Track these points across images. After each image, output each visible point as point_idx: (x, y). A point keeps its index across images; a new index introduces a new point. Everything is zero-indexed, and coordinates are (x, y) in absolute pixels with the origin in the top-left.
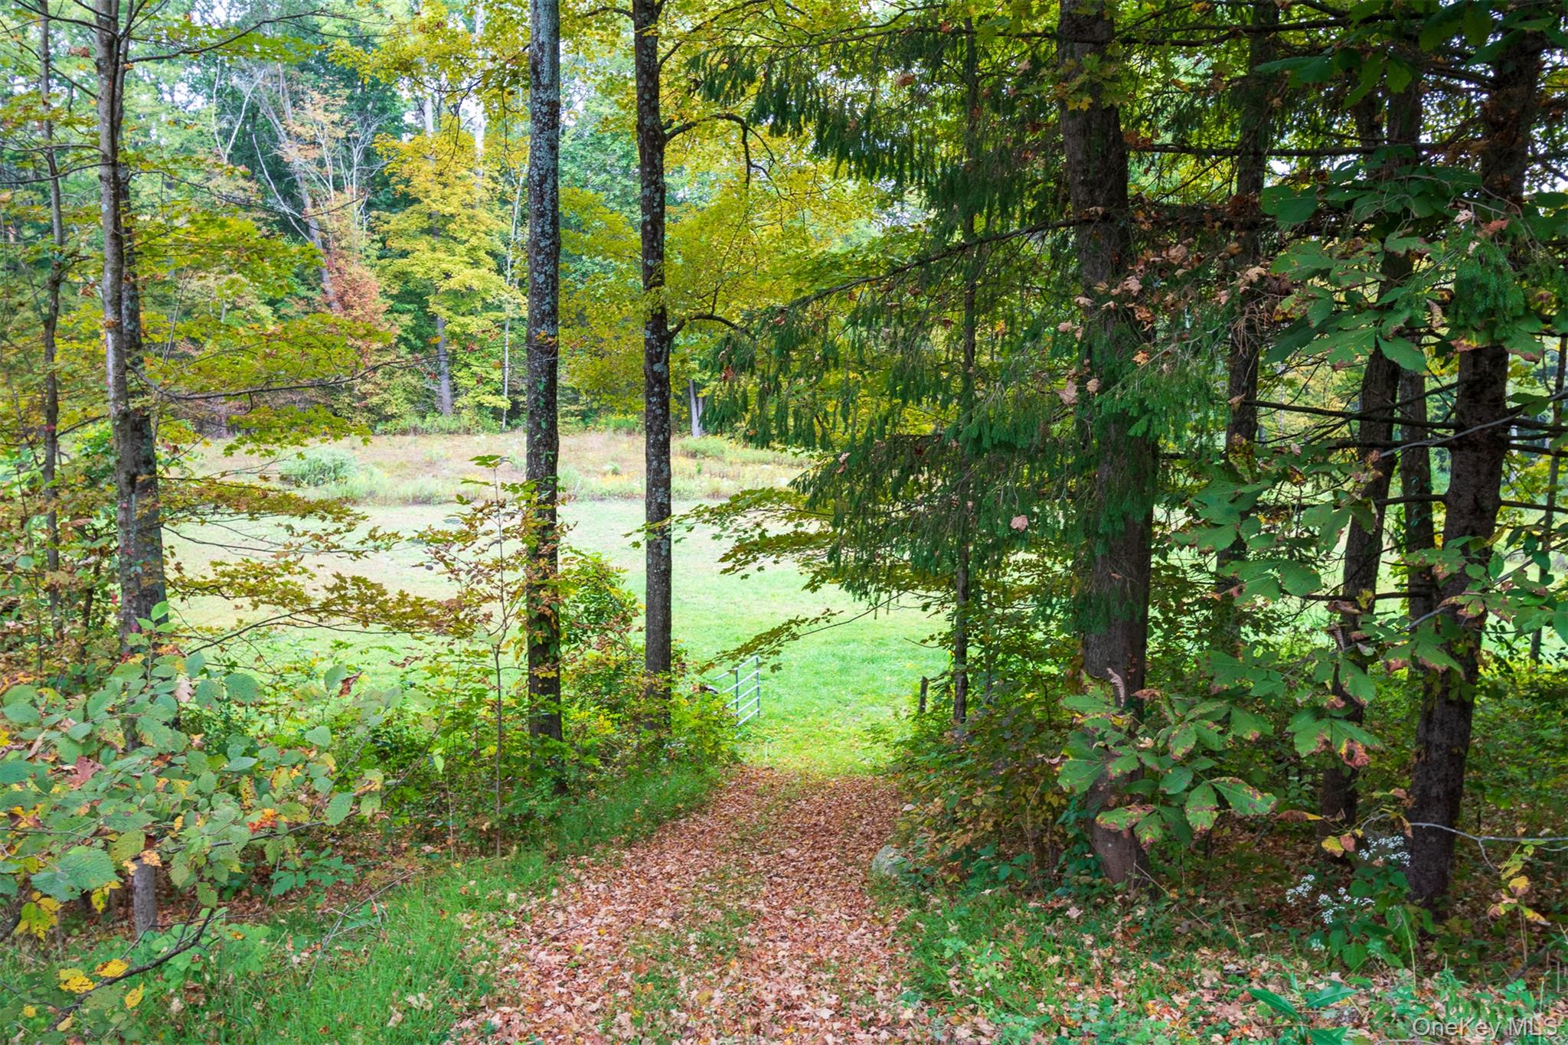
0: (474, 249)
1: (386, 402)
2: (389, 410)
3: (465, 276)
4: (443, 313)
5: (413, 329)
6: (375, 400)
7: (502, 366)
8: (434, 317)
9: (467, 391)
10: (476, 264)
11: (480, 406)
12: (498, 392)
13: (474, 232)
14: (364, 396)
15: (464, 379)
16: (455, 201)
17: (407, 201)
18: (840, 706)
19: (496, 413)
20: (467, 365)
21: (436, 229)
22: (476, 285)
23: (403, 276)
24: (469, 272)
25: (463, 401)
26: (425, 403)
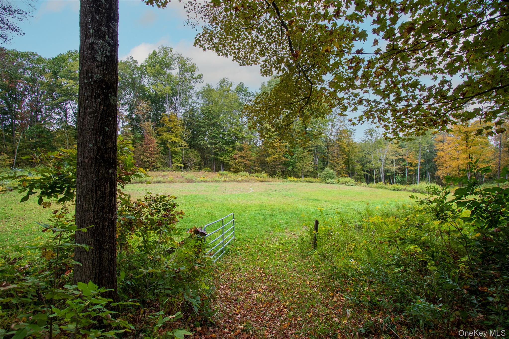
0: (177, 134)
1: (157, 164)
2: (157, 166)
3: (174, 139)
4: (170, 147)
5: (163, 150)
6: (154, 164)
7: (182, 158)
8: (168, 147)
9: (174, 163)
10: (177, 137)
11: (177, 166)
12: (181, 163)
13: (177, 131)
14: (152, 163)
15: (174, 160)
16: (173, 124)
17: (163, 125)
18: (267, 233)
19: (181, 167)
20: (175, 158)
21: (169, 130)
22: (176, 141)
23: (162, 140)
24: (175, 138)
25: (173, 165)
26: (166, 165)
